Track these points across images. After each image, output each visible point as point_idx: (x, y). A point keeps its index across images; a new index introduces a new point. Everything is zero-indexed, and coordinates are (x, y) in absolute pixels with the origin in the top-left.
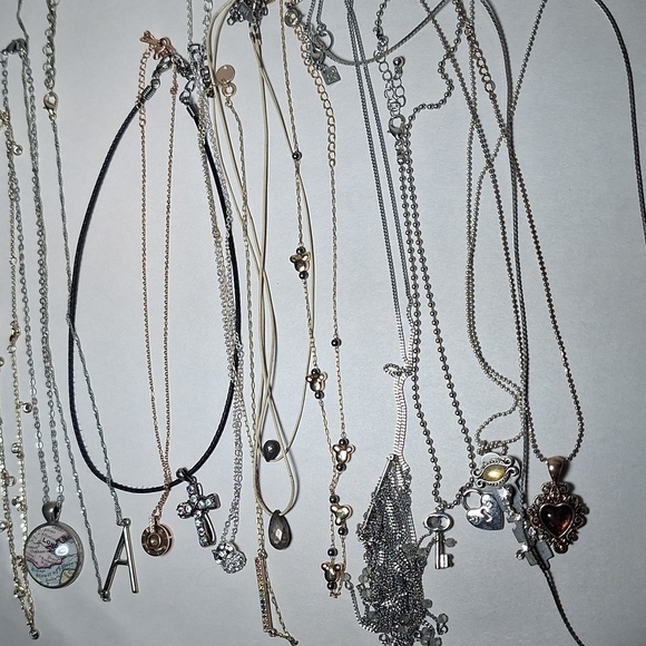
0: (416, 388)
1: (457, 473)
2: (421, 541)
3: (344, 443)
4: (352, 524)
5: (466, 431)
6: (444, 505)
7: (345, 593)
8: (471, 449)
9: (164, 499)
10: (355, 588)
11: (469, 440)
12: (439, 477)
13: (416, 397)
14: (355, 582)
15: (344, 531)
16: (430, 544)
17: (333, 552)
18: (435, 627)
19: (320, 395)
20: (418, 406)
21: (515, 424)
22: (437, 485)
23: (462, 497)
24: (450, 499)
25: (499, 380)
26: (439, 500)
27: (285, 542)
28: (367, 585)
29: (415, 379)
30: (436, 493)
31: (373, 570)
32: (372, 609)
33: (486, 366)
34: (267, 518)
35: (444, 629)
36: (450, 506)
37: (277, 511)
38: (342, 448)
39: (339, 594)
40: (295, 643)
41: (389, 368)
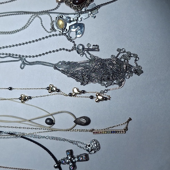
0: (30, 57)
1: (63, 42)
2: (89, 59)
3: (48, 88)
4: (82, 88)
5: (47, 37)
6: (74, 48)
7: (109, 93)
8: (53, 35)
10: (107, 89)
11: (50, 36)
12: (64, 49)
13: (33, 57)
14: (104, 88)
15: (84, 92)
16: (89, 54)
17: (92, 97)
18: (122, 54)
19: (30, 98)
20: (37, 56)
21: (45, 17)
22: (67, 50)
23: (70, 39)
24: (72, 45)
25: (29, 23)
26: (72, 50)
27: (88, 121)
28: (105, 83)
29: (27, 57)
30: (70, 51)
31: (101, 81)
32: (115, 82)
33: (24, 28)
34: (79, 127)
35: (123, 50)
36: (75, 45)
37: (74, 122)
38: (50, 89)
39: (109, 96)
40: (130, 119)
41: (22, 67)
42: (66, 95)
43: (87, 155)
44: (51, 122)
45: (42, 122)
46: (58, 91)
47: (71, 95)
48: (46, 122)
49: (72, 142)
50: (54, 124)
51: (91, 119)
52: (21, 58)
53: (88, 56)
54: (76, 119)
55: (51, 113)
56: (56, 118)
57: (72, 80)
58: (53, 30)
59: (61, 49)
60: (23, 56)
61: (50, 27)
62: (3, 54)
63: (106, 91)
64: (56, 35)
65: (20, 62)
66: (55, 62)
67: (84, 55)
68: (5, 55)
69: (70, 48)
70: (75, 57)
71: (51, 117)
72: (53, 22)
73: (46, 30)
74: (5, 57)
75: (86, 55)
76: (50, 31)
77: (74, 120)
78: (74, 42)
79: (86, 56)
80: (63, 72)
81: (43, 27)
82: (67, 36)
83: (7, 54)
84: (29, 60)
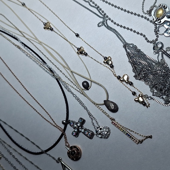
0: (112, 21)
1: (149, 30)
2: (159, 61)
3: (106, 58)
4: (132, 79)
5: (139, 15)
6: (154, 42)
7: (151, 102)
8: (146, 18)
9: (65, 138)
10: (152, 97)
11: (142, 17)
12: (144, 36)
13: (115, 23)
14: (150, 94)
15: (131, 84)
16: (162, 56)
17: (134, 94)
19: (86, 54)
20: (118, 25)
22: (146, 39)
23: (156, 32)
24: (154, 38)
26: (151, 42)
27: (115, 110)
28: (155, 91)
29: (110, 19)
30: (148, 41)
31: (153, 87)
32: (164, 97)
34: (104, 108)
36: (157, 40)
37: (104, 101)
38: (107, 60)
39: (149, 105)
40: (151, 137)
41: (99, 25)
42: (115, 76)
43: (93, 134)
44: (86, 86)
45: (80, 81)
46: (112, 66)
47: (119, 78)
48: (83, 83)
49: (90, 115)
50: (88, 90)
51: (119, 110)
52: (105, 17)
53: (160, 58)
54: (108, 100)
55: (93, 79)
56: (93, 86)
57: (130, 67)
58: (149, 13)
59: (141, 34)
60: (107, 17)
61: (148, 9)
62: (94, 3)
63: (150, 98)
64: (148, 20)
65: (101, 20)
66: (128, 41)
67: (157, 55)
68: (94, 5)
69: (150, 40)
70: (148, 50)
71: (89, 82)
72: (154, 6)
73: (143, 9)
74: (93, 7)
75: (159, 55)
76: (146, 12)
77: (106, 99)
78: (158, 37)
79: (158, 57)
80: (128, 54)
81: (143, 5)
82: (156, 28)
83: (96, 5)
84: (109, 23)
